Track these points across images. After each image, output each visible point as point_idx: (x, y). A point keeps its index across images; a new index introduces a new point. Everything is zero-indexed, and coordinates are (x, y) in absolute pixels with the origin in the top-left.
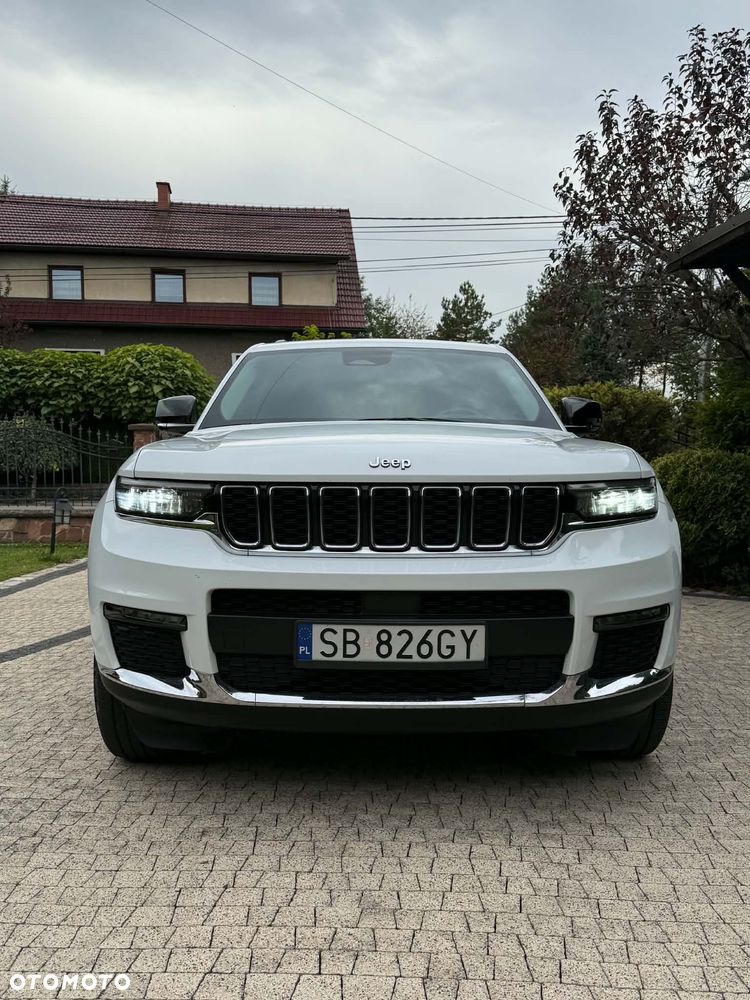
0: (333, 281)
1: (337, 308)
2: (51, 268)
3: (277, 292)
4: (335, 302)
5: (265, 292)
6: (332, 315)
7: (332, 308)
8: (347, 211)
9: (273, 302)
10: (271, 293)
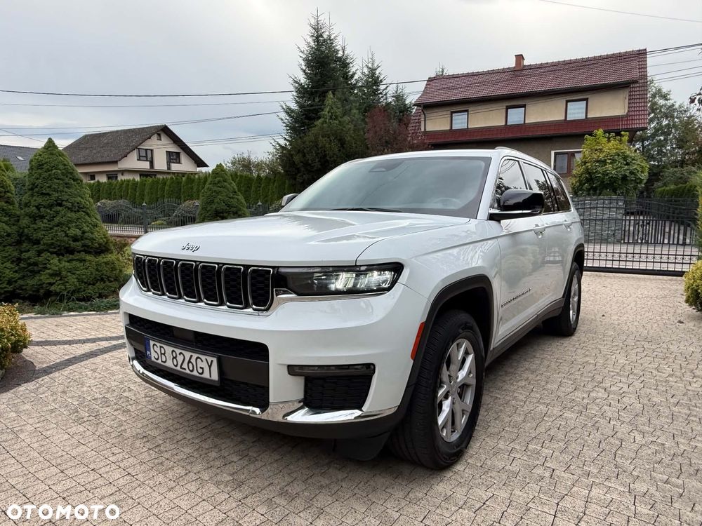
0: (625, 98)
1: (627, 116)
2: (452, 113)
3: (584, 111)
4: (626, 111)
5: (577, 111)
6: (622, 121)
7: (622, 117)
8: (645, 50)
9: (582, 116)
10: (580, 111)
